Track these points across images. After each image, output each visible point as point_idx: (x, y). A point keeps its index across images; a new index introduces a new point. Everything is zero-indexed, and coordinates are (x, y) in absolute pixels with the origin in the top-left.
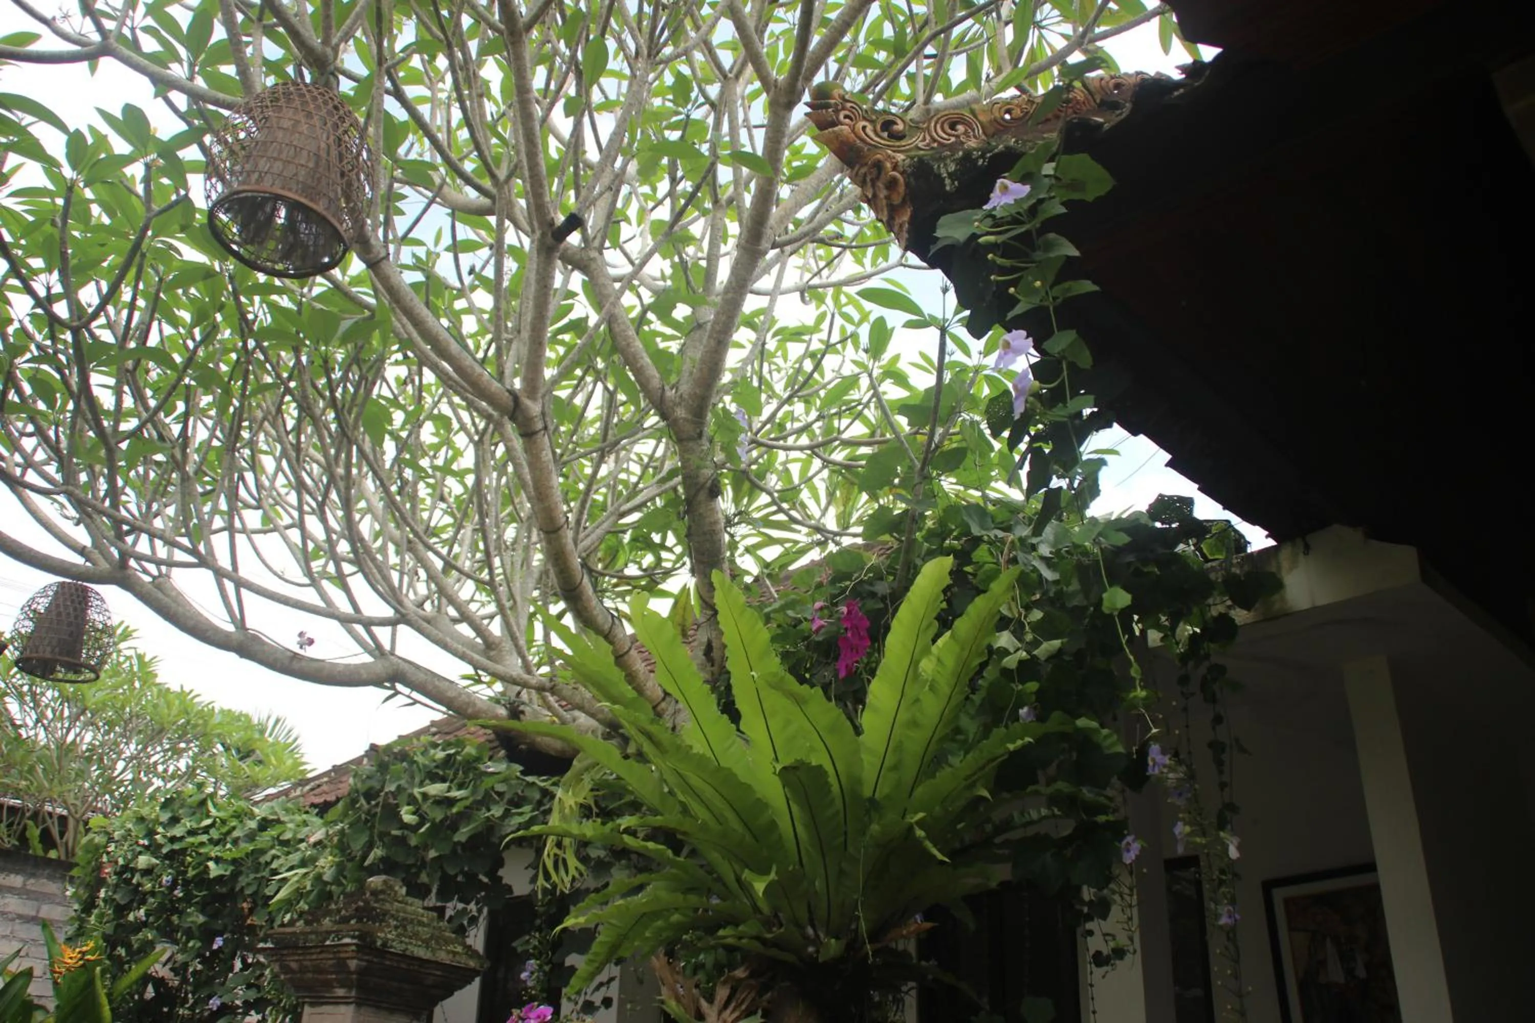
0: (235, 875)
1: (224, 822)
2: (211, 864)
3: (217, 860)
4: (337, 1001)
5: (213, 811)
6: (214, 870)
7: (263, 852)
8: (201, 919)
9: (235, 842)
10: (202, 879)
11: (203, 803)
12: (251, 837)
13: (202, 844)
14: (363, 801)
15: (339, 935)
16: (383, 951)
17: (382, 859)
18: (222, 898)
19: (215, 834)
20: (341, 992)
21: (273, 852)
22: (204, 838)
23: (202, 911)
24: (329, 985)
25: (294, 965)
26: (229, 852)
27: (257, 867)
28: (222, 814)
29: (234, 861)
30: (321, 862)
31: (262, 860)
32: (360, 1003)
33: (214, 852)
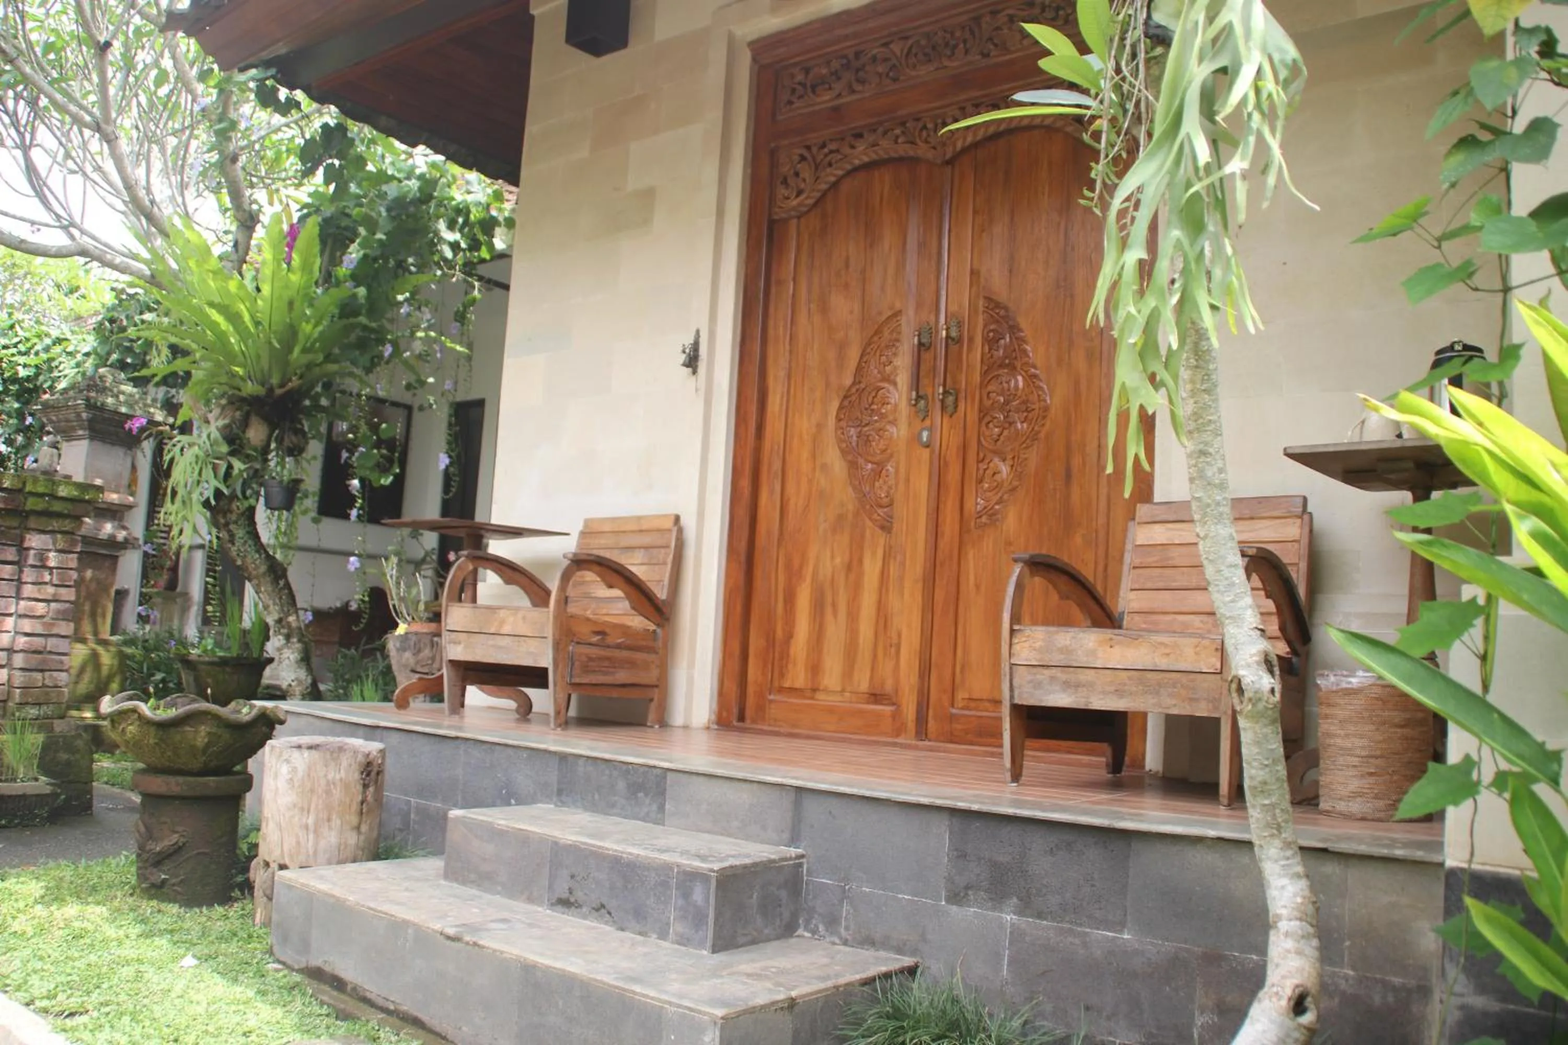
0: (37, 375)
1: (28, 340)
2: (20, 368)
3: (25, 366)
4: (79, 438)
5: (20, 332)
6: (22, 373)
7: (53, 359)
8: (16, 405)
9: (37, 354)
10: (15, 380)
11: (12, 327)
12: (47, 349)
13: (13, 355)
14: (107, 324)
15: (75, 399)
16: (102, 408)
17: (118, 361)
18: (29, 391)
19: (22, 347)
20: (81, 432)
21: (61, 359)
22: (14, 351)
23: (18, 401)
24: (73, 429)
25: (54, 418)
26: (32, 360)
27: (51, 370)
28: (27, 335)
29: (36, 366)
30: (87, 365)
31: (53, 364)
32: (92, 438)
33: (22, 360)
